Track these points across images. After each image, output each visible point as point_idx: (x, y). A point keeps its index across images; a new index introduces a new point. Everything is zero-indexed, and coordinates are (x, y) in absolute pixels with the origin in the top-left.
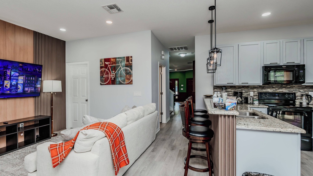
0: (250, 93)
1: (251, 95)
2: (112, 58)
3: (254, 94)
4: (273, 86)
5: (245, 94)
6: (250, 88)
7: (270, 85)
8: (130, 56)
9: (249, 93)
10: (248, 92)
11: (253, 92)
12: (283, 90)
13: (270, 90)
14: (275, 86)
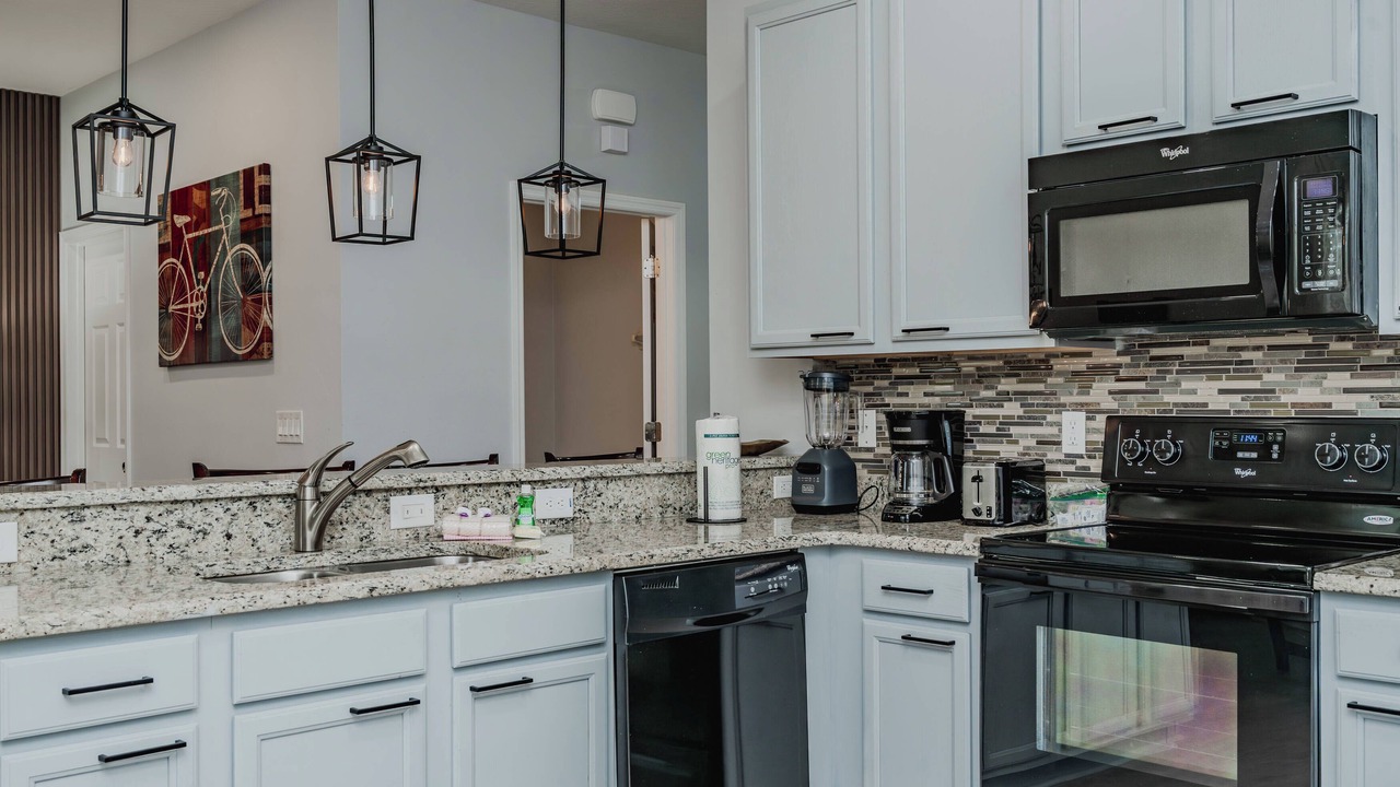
0: (1059, 424)
1: (1067, 448)
2: (195, 186)
3: (1088, 431)
4: (1245, 355)
5: (1026, 436)
6: (1059, 374)
7: (1215, 342)
8: (255, 163)
9: (1051, 424)
10: (1050, 418)
11: (1083, 415)
12: (1330, 391)
13: (1222, 392)
14: (1258, 355)
